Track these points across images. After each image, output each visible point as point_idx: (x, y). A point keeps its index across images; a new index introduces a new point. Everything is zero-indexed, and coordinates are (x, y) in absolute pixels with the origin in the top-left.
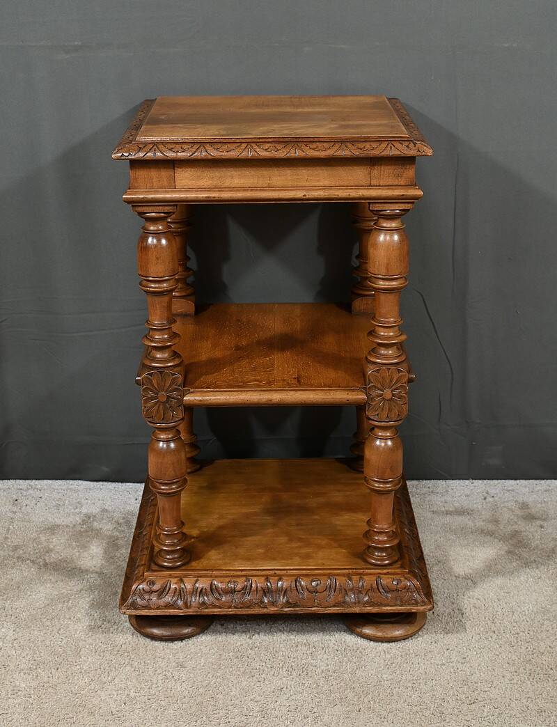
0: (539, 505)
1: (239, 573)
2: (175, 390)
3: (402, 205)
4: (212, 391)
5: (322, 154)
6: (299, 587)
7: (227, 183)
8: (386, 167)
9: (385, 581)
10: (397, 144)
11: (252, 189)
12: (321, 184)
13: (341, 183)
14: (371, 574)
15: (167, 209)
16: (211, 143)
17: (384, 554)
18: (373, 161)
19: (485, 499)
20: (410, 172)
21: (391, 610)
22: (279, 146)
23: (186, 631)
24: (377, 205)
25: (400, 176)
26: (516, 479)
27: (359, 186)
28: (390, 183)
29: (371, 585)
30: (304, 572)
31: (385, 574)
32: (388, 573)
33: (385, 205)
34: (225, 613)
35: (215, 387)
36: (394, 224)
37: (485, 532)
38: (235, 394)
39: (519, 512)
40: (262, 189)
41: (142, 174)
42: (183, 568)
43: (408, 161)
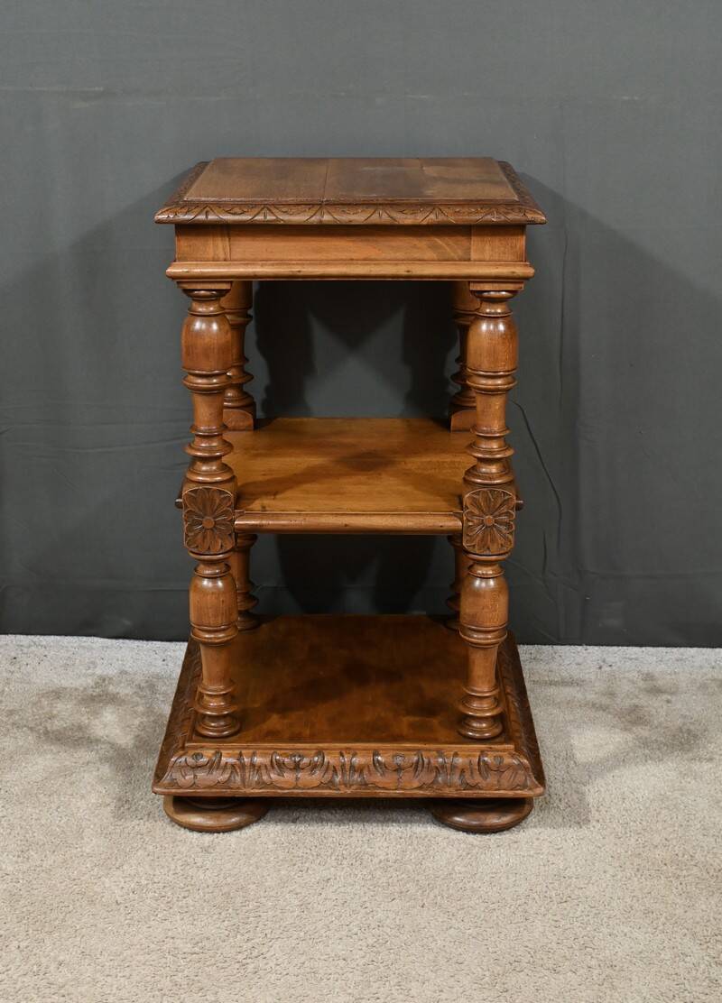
0: (668, 677)
19: (600, 668)
26: (641, 646)
37: (597, 706)
39: (641, 684)
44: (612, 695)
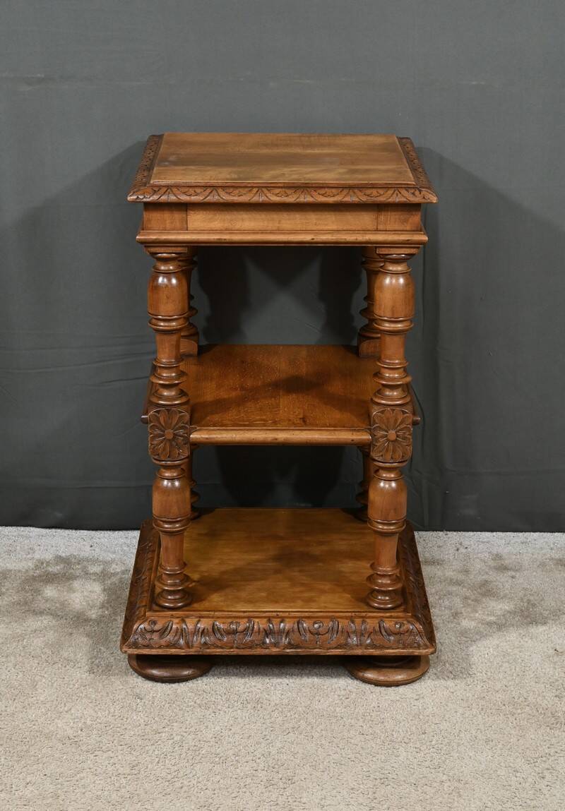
0: (514, 557)
1: (242, 614)
2: (182, 428)
3: (408, 250)
4: (218, 430)
5: (331, 200)
6: (301, 629)
7: (238, 225)
8: (393, 213)
9: (388, 624)
10: (404, 192)
11: (263, 232)
12: (329, 228)
13: (349, 227)
14: (373, 617)
15: (179, 250)
16: (223, 187)
17: (387, 598)
18: (379, 207)
19: (458, 550)
20: (416, 218)
21: (394, 653)
22: (289, 191)
23: (187, 672)
24: (383, 249)
25: (406, 221)
26: (492, 531)
27: (365, 231)
28: (397, 228)
29: (374, 628)
30: (307, 614)
31: (387, 617)
32: (391, 617)
33: (392, 249)
34: (227, 653)
35: (222, 425)
36: (399, 268)
37: (454, 581)
38: (241, 432)
39: (491, 563)
40: (272, 232)
41: (156, 216)
42: (185, 609)
43: (414, 207)
44: (467, 572)
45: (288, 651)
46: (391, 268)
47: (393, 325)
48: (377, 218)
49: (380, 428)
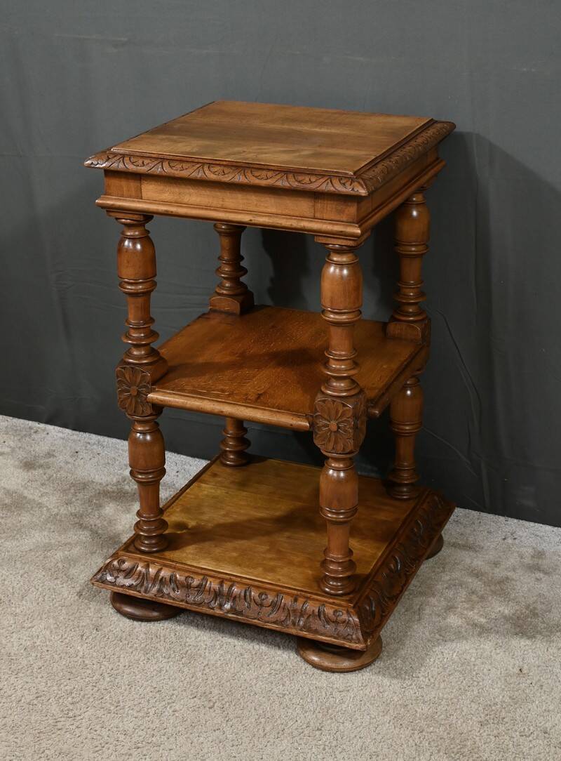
1: (199, 571)
2: (145, 387)
3: (345, 241)
4: (174, 394)
5: (263, 183)
6: (248, 597)
7: (186, 199)
8: (329, 202)
9: (329, 611)
10: (336, 181)
11: (207, 208)
12: (269, 210)
13: (286, 212)
14: (317, 600)
15: (135, 217)
16: (170, 161)
17: (339, 584)
18: (316, 195)
20: (351, 210)
21: (325, 640)
22: (226, 170)
23: (155, 614)
24: (320, 238)
25: (342, 212)
27: (302, 217)
28: (333, 218)
29: (313, 611)
30: (256, 583)
31: (330, 603)
32: (333, 603)
33: (329, 239)
34: (178, 605)
35: (180, 390)
36: (344, 259)
38: (193, 400)
40: (216, 209)
41: (115, 182)
42: (155, 555)
45: (230, 615)
46: (335, 259)
47: (337, 317)
48: (314, 206)
49: (323, 418)
